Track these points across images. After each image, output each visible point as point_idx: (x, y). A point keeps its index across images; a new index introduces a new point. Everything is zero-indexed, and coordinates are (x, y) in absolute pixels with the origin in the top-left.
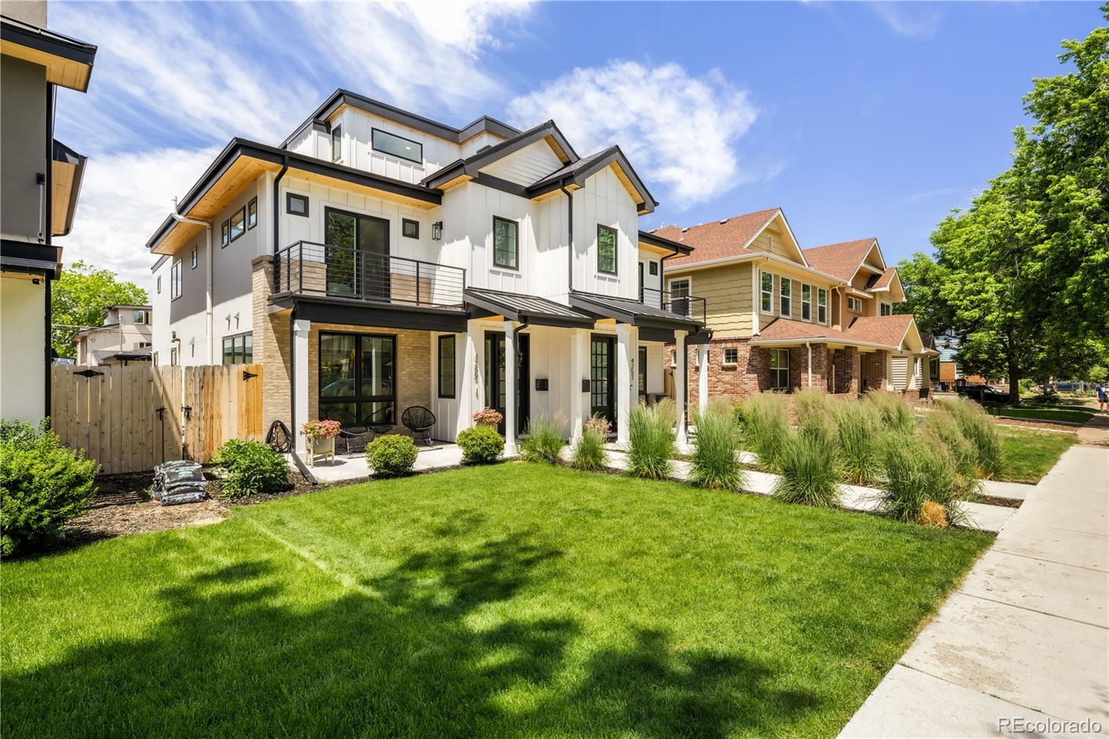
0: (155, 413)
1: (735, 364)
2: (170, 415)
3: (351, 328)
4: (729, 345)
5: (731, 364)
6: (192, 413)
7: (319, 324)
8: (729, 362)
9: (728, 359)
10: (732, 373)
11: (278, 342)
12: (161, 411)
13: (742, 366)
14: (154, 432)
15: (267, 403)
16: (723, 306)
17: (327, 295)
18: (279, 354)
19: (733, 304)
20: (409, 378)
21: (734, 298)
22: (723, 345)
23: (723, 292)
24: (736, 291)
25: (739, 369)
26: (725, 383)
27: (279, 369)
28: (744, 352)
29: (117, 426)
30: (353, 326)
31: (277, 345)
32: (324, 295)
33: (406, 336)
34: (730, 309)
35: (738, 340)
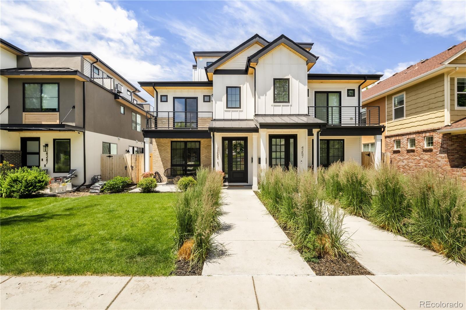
0: (124, 168)
1: (432, 147)
2: (128, 169)
3: (182, 140)
4: (428, 134)
5: (431, 147)
6: (134, 168)
7: (170, 139)
8: (429, 146)
9: (429, 144)
10: (429, 153)
11: (157, 146)
12: (126, 167)
13: (436, 148)
14: (124, 173)
15: (154, 166)
16: (425, 108)
17: (174, 129)
18: (157, 150)
19: (431, 106)
20: (206, 158)
21: (431, 101)
22: (424, 135)
23: (425, 99)
24: (433, 96)
25: (434, 151)
26: (425, 161)
27: (157, 154)
28: (438, 138)
29: (116, 171)
30: (182, 139)
31: (157, 147)
32: (172, 129)
33: (204, 141)
34: (430, 109)
35: (434, 130)
